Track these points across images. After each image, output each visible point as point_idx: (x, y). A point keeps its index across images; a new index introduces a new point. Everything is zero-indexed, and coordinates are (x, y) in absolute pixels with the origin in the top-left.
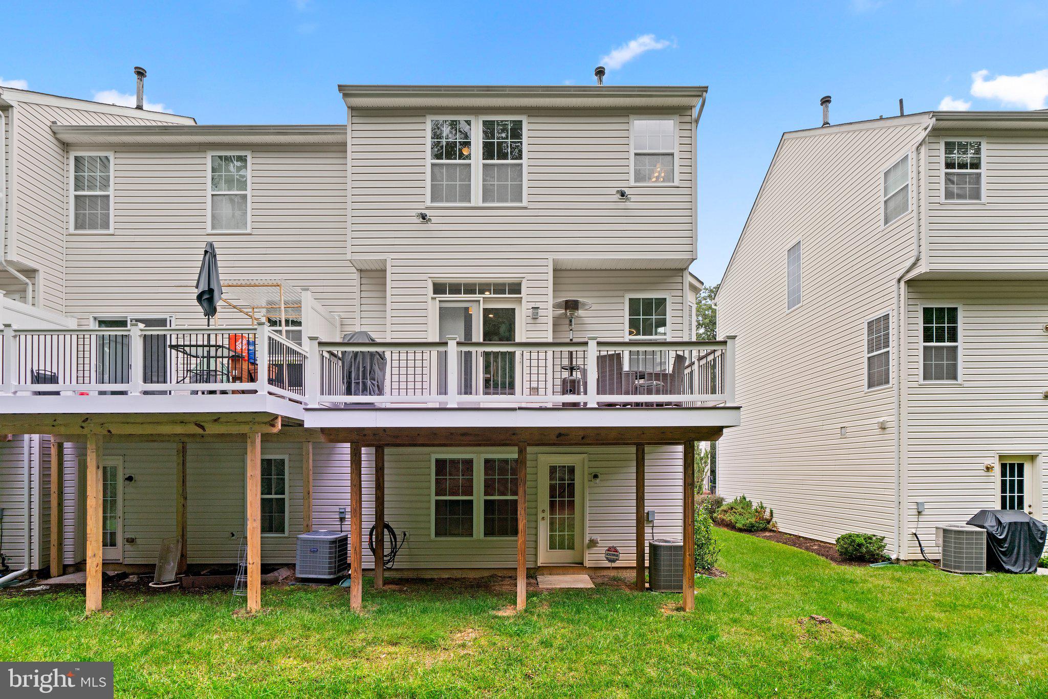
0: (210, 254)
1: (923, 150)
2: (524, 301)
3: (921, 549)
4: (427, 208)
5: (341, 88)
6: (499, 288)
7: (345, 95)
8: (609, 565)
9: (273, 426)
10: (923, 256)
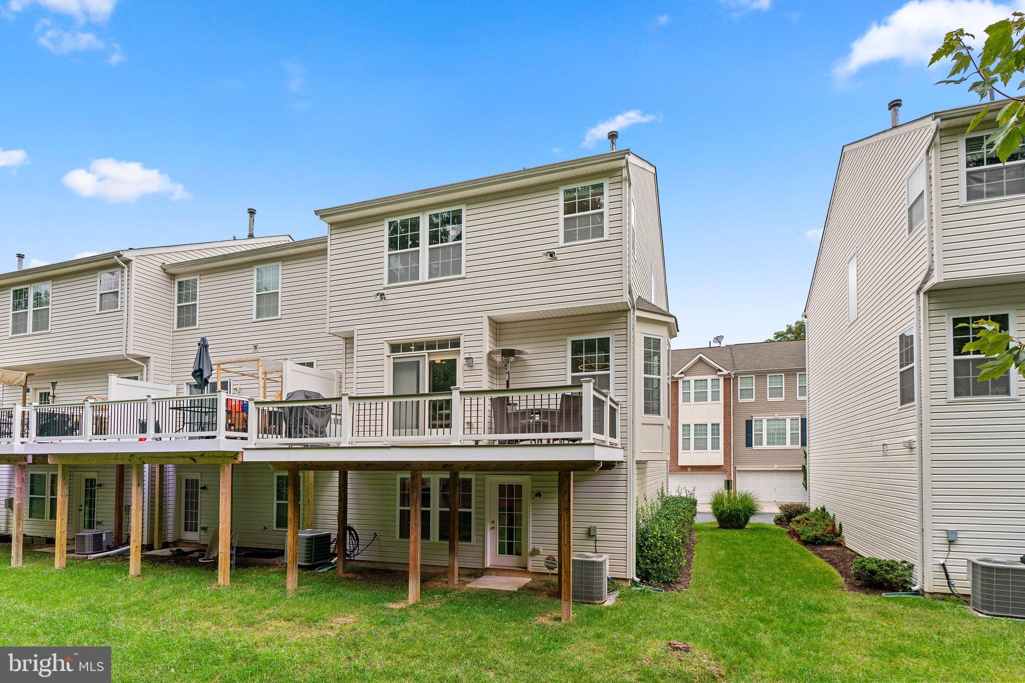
0: (204, 346)
1: (932, 153)
2: (462, 353)
3: (948, 583)
4: (385, 289)
5: (317, 212)
6: (443, 344)
7: (322, 217)
8: (548, 571)
9: (236, 459)
10: (935, 266)
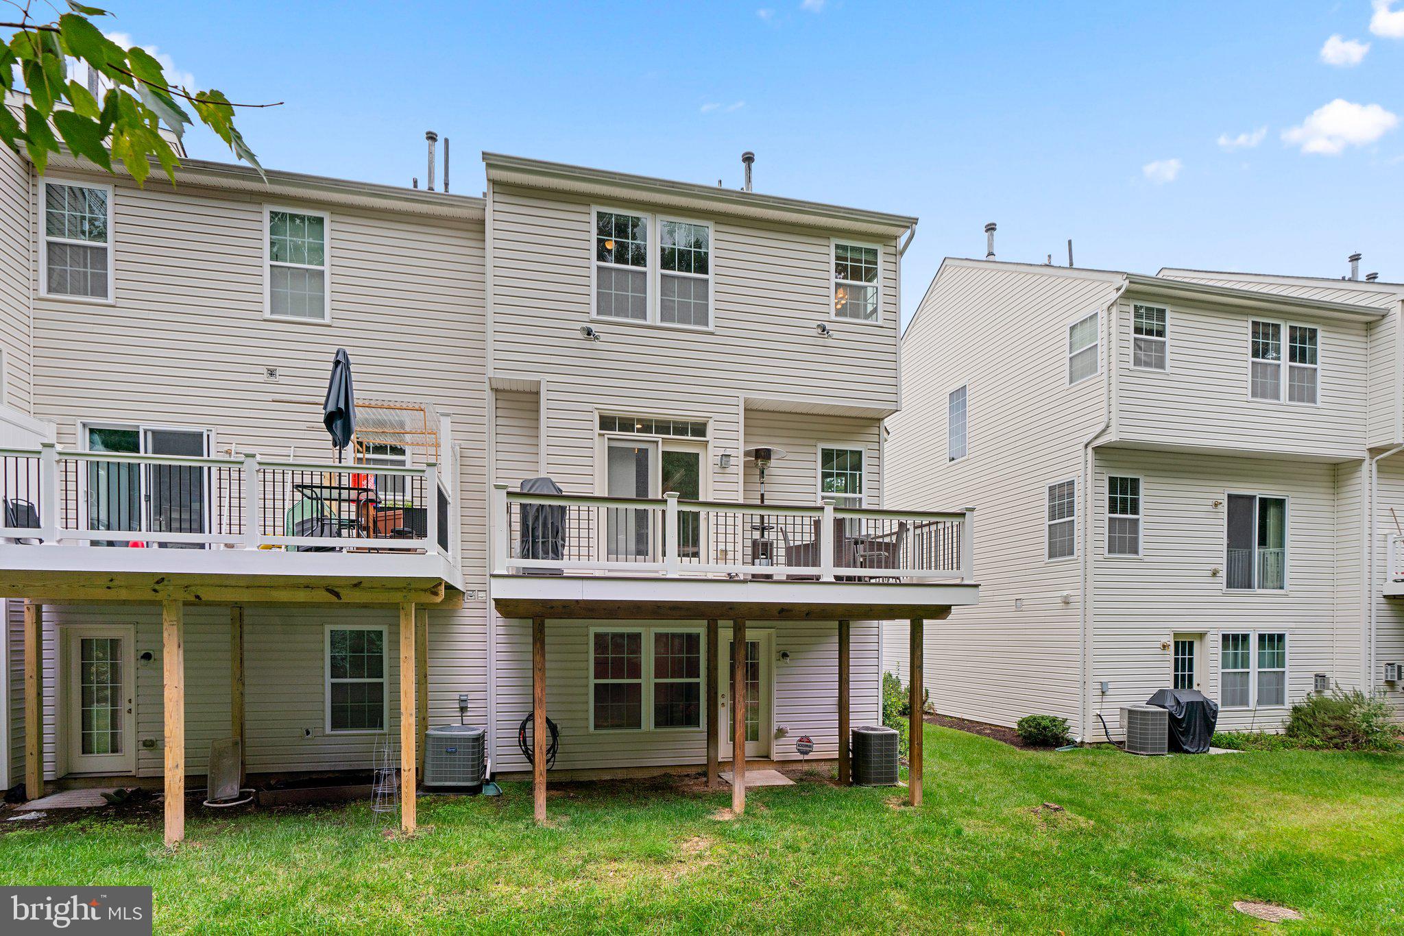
0: (342, 365)
2: (710, 446)
4: (592, 321)
5: (485, 156)
6: (681, 429)
7: (490, 167)
9: (436, 594)
